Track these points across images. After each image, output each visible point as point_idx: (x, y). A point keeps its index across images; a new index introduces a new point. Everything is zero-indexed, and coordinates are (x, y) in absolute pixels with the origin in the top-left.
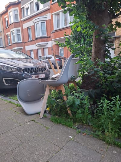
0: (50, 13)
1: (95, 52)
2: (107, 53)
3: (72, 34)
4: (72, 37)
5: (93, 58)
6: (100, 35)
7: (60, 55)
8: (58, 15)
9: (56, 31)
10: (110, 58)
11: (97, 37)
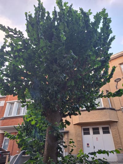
0: (5, 101)
1: (47, 149)
2: (59, 151)
3: (23, 124)
4: (23, 127)
5: (45, 157)
6: (53, 132)
7: (2, 148)
8: (12, 104)
9: (6, 118)
10: (63, 157)
11: (50, 133)
